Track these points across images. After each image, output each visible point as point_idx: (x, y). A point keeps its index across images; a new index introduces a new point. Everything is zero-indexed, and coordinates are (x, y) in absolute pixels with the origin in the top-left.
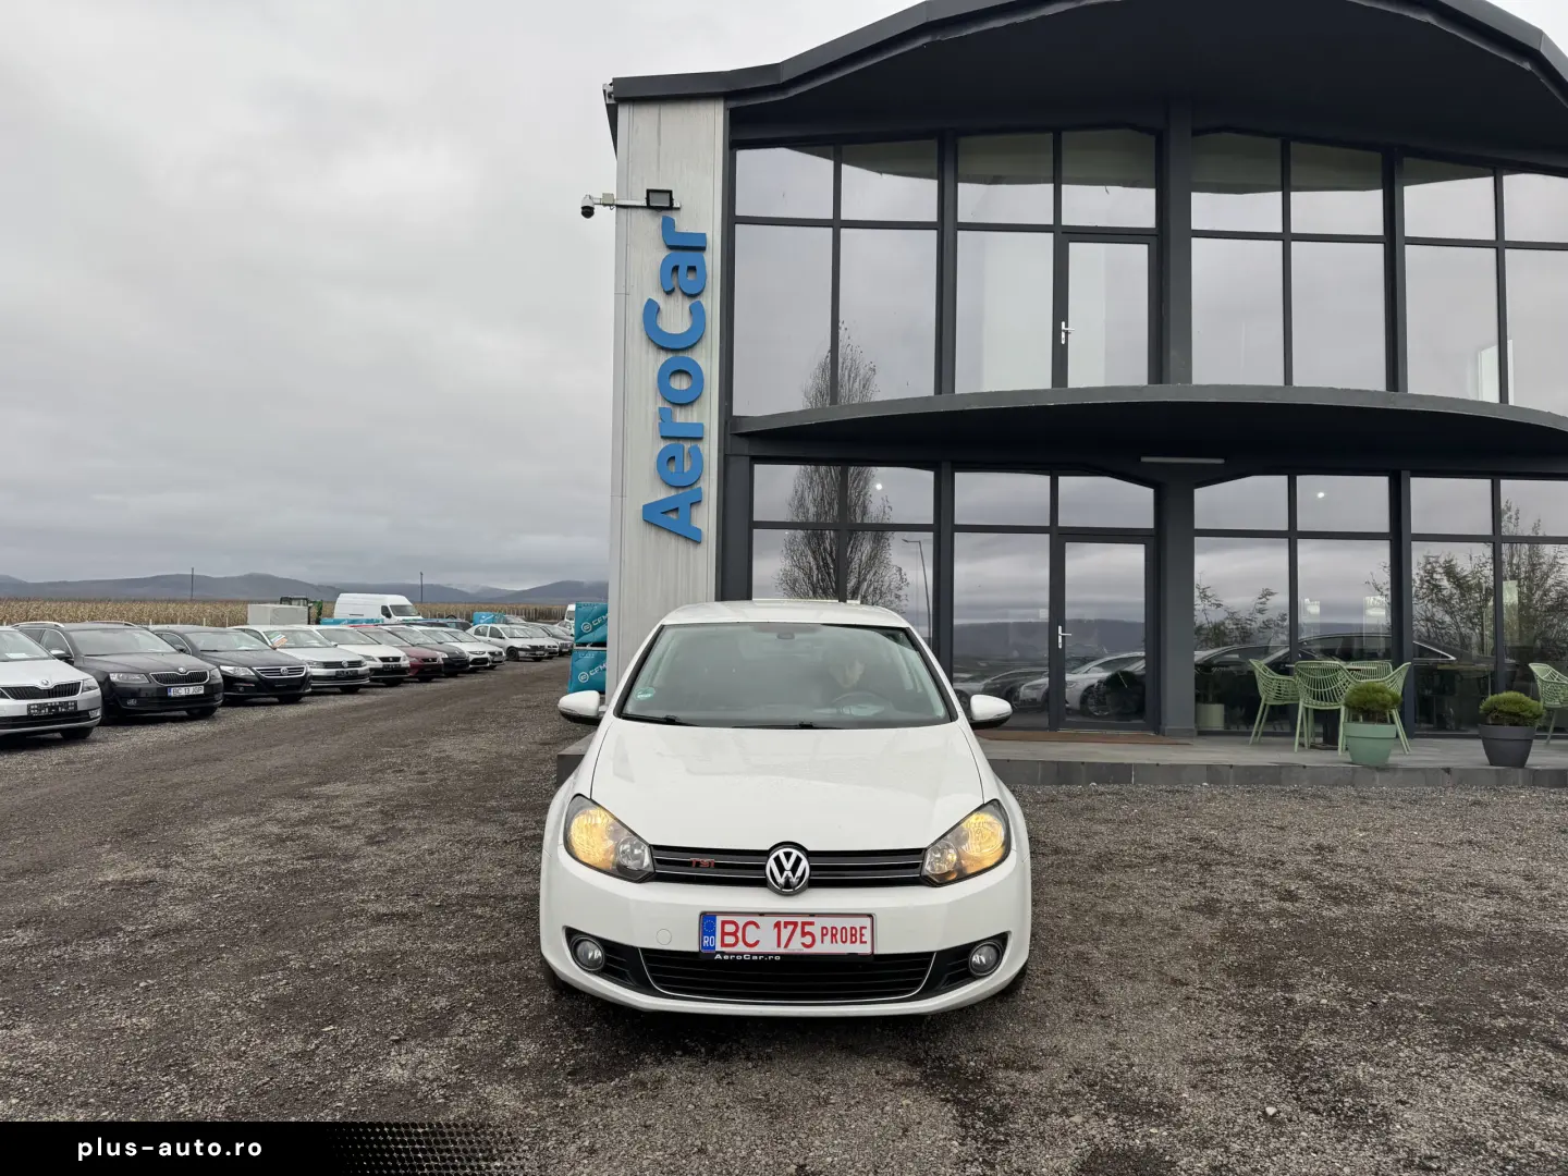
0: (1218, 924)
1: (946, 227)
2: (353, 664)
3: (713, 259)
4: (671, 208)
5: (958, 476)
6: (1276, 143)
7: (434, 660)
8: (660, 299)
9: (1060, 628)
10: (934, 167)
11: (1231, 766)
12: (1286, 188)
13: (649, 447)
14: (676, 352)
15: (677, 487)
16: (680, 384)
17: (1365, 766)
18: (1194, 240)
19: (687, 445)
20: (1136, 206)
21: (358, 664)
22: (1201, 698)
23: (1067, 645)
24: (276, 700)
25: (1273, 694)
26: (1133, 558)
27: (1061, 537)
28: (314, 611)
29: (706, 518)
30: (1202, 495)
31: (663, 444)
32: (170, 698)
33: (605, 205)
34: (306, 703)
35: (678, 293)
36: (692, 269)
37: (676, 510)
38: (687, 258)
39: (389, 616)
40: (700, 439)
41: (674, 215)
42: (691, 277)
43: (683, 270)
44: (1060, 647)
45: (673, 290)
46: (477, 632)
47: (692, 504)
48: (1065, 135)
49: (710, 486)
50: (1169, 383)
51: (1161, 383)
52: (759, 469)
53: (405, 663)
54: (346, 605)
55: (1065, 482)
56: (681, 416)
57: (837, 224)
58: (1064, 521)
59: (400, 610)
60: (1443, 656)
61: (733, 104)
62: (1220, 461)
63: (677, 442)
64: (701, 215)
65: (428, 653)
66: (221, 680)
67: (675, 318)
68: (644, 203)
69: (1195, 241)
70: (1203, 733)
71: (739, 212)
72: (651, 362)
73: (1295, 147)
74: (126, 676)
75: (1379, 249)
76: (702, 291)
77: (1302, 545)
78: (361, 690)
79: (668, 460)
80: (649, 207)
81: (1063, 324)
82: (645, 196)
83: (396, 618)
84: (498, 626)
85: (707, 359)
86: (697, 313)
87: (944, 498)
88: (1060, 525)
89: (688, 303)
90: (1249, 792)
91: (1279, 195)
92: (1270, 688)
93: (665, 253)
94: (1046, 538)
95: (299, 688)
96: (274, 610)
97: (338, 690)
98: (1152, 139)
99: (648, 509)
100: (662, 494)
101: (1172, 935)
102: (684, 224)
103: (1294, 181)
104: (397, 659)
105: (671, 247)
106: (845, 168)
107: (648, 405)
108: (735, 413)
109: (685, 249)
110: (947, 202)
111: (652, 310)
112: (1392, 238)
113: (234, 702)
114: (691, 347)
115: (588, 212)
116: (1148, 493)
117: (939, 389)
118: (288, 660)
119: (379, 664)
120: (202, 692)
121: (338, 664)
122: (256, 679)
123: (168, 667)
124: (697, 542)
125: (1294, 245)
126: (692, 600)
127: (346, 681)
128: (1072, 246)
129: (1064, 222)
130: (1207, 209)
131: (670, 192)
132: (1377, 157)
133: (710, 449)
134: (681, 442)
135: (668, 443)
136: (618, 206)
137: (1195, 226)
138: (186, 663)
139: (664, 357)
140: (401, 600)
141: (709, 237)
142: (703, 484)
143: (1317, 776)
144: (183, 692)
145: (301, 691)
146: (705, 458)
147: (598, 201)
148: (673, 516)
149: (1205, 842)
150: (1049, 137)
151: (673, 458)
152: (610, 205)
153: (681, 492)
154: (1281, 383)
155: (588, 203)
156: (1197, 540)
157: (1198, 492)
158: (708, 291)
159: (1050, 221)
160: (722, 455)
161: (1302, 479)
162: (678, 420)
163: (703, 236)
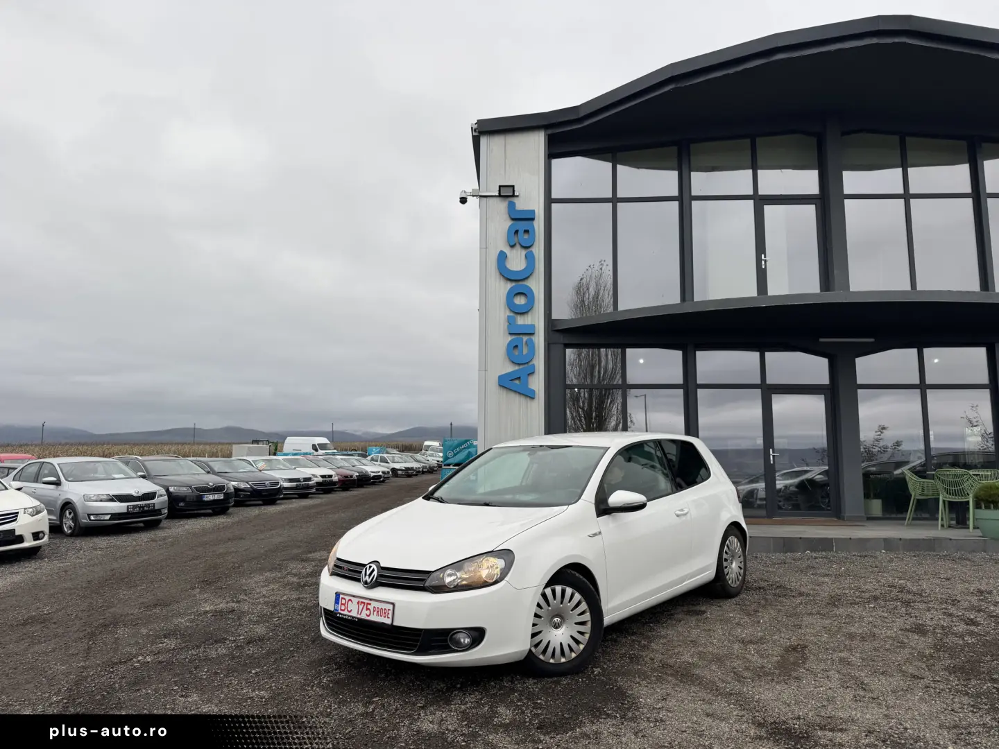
0: (930, 640)
1: (684, 198)
2: (306, 480)
3: (539, 225)
4: (513, 196)
5: (699, 354)
6: (896, 139)
7: (351, 476)
8: (507, 250)
9: (771, 450)
10: (675, 163)
11: (900, 539)
12: (904, 166)
13: (501, 340)
14: (517, 282)
15: (519, 364)
16: (520, 301)
18: (846, 200)
19: (525, 338)
20: (807, 181)
21: (309, 479)
22: (867, 496)
23: (776, 461)
24: (260, 502)
25: (919, 492)
26: (816, 406)
27: (768, 391)
28: (273, 448)
29: (538, 383)
30: (860, 362)
31: (510, 338)
32: (204, 501)
33: (473, 196)
34: (280, 504)
35: (518, 246)
36: (526, 231)
37: (520, 378)
38: (522, 226)
39: (317, 450)
40: (532, 334)
41: (515, 200)
42: (526, 236)
43: (521, 232)
44: (772, 462)
45: (515, 244)
46: (372, 460)
47: (529, 375)
48: (759, 140)
49: (539, 363)
50: (834, 290)
51: (829, 291)
52: (568, 352)
53: (335, 479)
54: (291, 443)
55: (769, 356)
56: (521, 321)
57: (615, 200)
58: (770, 380)
59: (323, 446)
61: (550, 132)
62: (872, 340)
63: (519, 335)
64: (531, 199)
65: (348, 473)
66: (233, 490)
67: (517, 262)
68: (497, 194)
69: (847, 202)
70: (871, 519)
71: (554, 196)
72: (501, 289)
73: (909, 140)
74: (178, 488)
75: (969, 202)
76: (533, 244)
77: (930, 394)
78: (310, 496)
79: (513, 347)
80: (500, 196)
81: (763, 256)
82: (498, 189)
83: (320, 452)
84: (385, 455)
85: (536, 285)
86: (530, 258)
87: (689, 367)
88: (767, 383)
89: (524, 252)
90: (914, 556)
91: (900, 170)
92: (916, 486)
93: (510, 223)
94: (759, 391)
95: (275, 495)
96: (249, 448)
97: (296, 496)
98: (814, 141)
99: (501, 378)
100: (510, 368)
101: (901, 646)
102: (521, 205)
103: (910, 161)
104: (330, 476)
105: (513, 219)
106: (619, 167)
107: (500, 314)
108: (553, 318)
109: (521, 220)
111: (502, 257)
112: (978, 194)
113: (239, 504)
114: (527, 278)
115: (463, 200)
116: (823, 363)
117: (683, 298)
118: (269, 478)
119: (320, 480)
120: (222, 498)
121: (297, 480)
122: (251, 489)
123: (203, 483)
124: (532, 398)
125: (912, 201)
126: (529, 435)
127: (302, 490)
128: (766, 207)
129: (760, 193)
130: (853, 181)
131: (513, 187)
132: (964, 143)
133: (540, 340)
134: (521, 336)
135: (514, 337)
136: (481, 196)
137: (846, 191)
138: (212, 480)
139: (509, 285)
140: (324, 440)
141: (536, 212)
142: (535, 362)
143: (959, 545)
144: (211, 497)
145: (277, 497)
146: (537, 346)
147: (469, 194)
148: (517, 382)
149: (900, 588)
150: (748, 141)
151: (516, 346)
152: (477, 196)
153: (521, 367)
154: (908, 288)
155: (464, 195)
156: (859, 391)
157: (858, 360)
158: (536, 244)
159: (751, 192)
160: (547, 343)
161: (927, 351)
162: (519, 323)
163: (533, 211)
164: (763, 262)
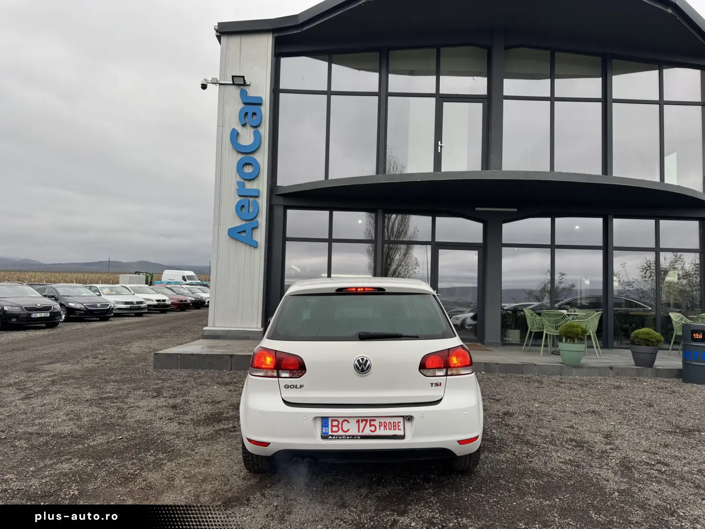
1: (383, 94)
2: (138, 303)
3: (266, 110)
4: (245, 84)
6: (548, 53)
7: (186, 301)
8: (239, 129)
10: (377, 66)
12: (552, 77)
13: (232, 200)
14: (247, 154)
15: (246, 220)
16: (248, 170)
17: (567, 365)
18: (504, 101)
19: (251, 200)
20: (478, 85)
21: (141, 303)
26: (472, 257)
27: (437, 247)
29: (260, 236)
30: (506, 227)
31: (239, 199)
32: (33, 318)
33: (213, 83)
35: (248, 126)
36: (254, 114)
37: (245, 231)
38: (251, 109)
39: (185, 280)
40: (257, 197)
41: (246, 88)
42: (255, 118)
43: (250, 114)
45: (245, 124)
47: (253, 229)
48: (443, 50)
49: (262, 220)
50: (490, 169)
51: (488, 170)
52: (289, 212)
53: (168, 302)
54: (168, 275)
55: (439, 220)
56: (249, 186)
57: (329, 93)
58: (438, 239)
59: (190, 278)
60: (644, 307)
61: (277, 35)
62: (515, 210)
63: (246, 199)
64: (260, 88)
65: (184, 298)
67: (247, 138)
68: (231, 82)
71: (282, 87)
72: (235, 158)
73: (557, 54)
74: (12, 308)
75: (599, 105)
76: (260, 125)
77: (558, 252)
78: (144, 315)
79: (241, 207)
80: (234, 84)
81: (439, 142)
82: (231, 79)
83: (188, 282)
85: (262, 158)
86: (257, 136)
88: (436, 240)
89: (252, 130)
90: (503, 377)
91: (549, 81)
93: (242, 106)
94: (429, 247)
95: (106, 314)
97: (134, 315)
98: (486, 51)
99: (231, 230)
100: (238, 223)
102: (252, 92)
103: (557, 72)
104: (164, 301)
105: (245, 103)
106: (333, 65)
107: (232, 178)
108: (277, 185)
109: (251, 104)
110: (383, 83)
111: (235, 135)
112: (606, 100)
114: (254, 152)
115: (204, 87)
116: (480, 226)
117: (378, 172)
119: (156, 303)
120: (48, 315)
121: (131, 303)
122: (85, 309)
123: (33, 304)
124: (255, 247)
125: (556, 103)
127: (136, 311)
128: (445, 104)
129: (441, 92)
130: (510, 86)
131: (243, 77)
132: (599, 59)
133: (263, 202)
134: (248, 198)
135: (242, 198)
136: (220, 84)
137: (505, 94)
139: (240, 156)
140: (191, 273)
141: (264, 98)
142: (259, 219)
143: (542, 370)
144: (39, 315)
146: (260, 206)
147: (210, 82)
148: (243, 234)
150: (434, 50)
151: (243, 206)
152: (216, 83)
153: (247, 222)
154: (548, 169)
155: (204, 83)
156: (504, 249)
158: (263, 125)
159: (434, 92)
160: (269, 203)
161: (557, 220)
162: (247, 188)
163: (261, 98)
164: (439, 147)
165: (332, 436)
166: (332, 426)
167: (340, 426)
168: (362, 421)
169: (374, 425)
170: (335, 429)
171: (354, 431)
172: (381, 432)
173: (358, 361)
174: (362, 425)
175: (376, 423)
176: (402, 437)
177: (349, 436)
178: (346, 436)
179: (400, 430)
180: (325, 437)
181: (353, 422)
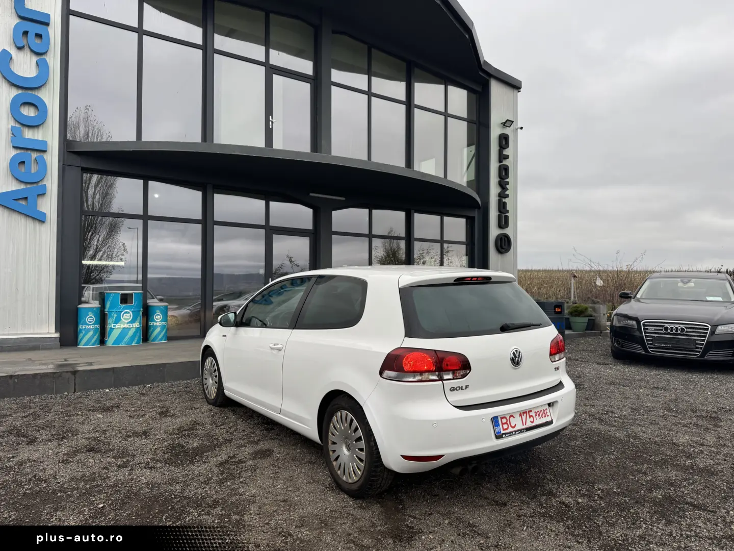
1: (208, 49)
3: (54, 33)
5: (216, 196)
6: (366, 47)
8: (12, 51)
9: (270, 279)
13: (3, 153)
14: (25, 89)
15: (26, 183)
16: (29, 112)
18: (332, 87)
19: (34, 155)
26: (304, 244)
27: (271, 231)
29: (49, 205)
31: (14, 152)
35: (27, 50)
36: (38, 36)
37: (26, 198)
40: (43, 151)
42: (38, 41)
43: (31, 35)
45: (23, 47)
47: (38, 195)
48: (272, 16)
50: (320, 153)
51: (317, 152)
52: (87, 176)
55: (273, 205)
56: (29, 134)
57: (140, 32)
62: (344, 199)
63: (26, 152)
71: (73, 7)
73: (374, 51)
75: (404, 107)
76: (46, 52)
77: (374, 241)
79: (18, 163)
81: (271, 117)
86: (42, 67)
87: (207, 205)
88: (270, 224)
89: (34, 57)
91: (367, 76)
93: (17, 20)
94: (263, 231)
98: (313, 30)
100: (13, 186)
103: (373, 71)
105: (21, 17)
109: (32, 21)
112: (409, 103)
114: (38, 88)
117: (204, 139)
124: (41, 221)
125: (373, 98)
128: (275, 76)
129: (271, 62)
132: (404, 65)
133: (53, 159)
134: (29, 152)
135: (19, 151)
137: (333, 79)
139: (15, 91)
141: (52, 17)
142: (47, 182)
148: (22, 202)
150: (263, 14)
151: (22, 162)
153: (28, 186)
156: (333, 236)
157: (334, 213)
158: (50, 53)
159: (264, 60)
160: (62, 164)
161: (374, 211)
162: (27, 137)
163: (47, 16)
164: (272, 123)
165: (505, 434)
166: (503, 424)
167: (508, 423)
168: (524, 413)
169: (532, 416)
170: (505, 426)
171: (520, 426)
172: (538, 421)
173: (514, 353)
174: (524, 418)
175: (532, 414)
176: (551, 423)
177: (518, 431)
178: (516, 431)
179: (548, 416)
180: (499, 436)
181: (517, 416)
